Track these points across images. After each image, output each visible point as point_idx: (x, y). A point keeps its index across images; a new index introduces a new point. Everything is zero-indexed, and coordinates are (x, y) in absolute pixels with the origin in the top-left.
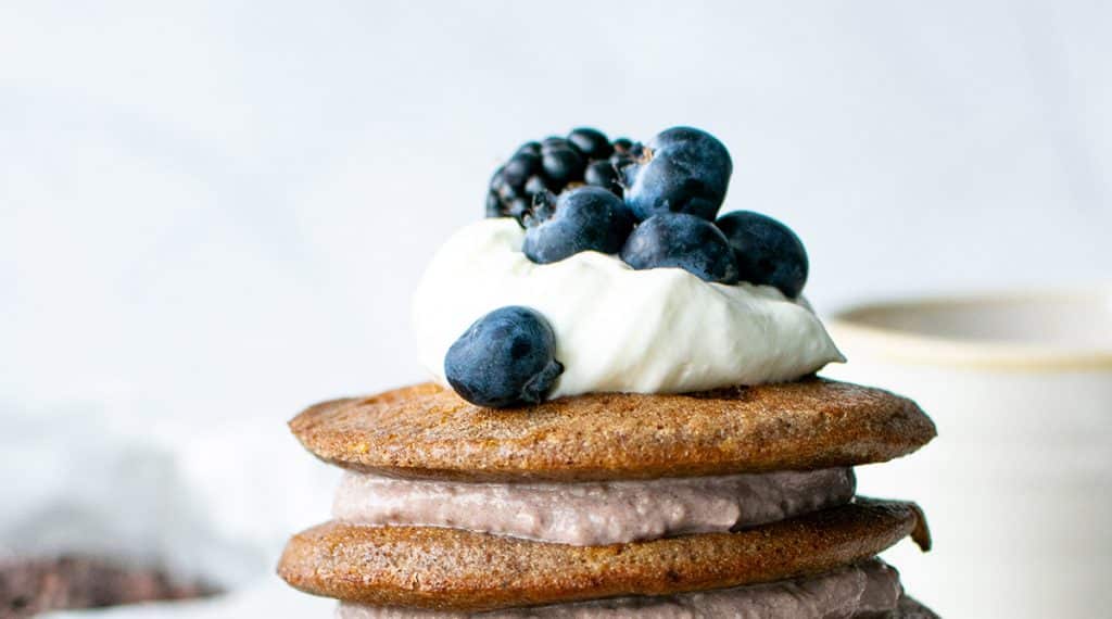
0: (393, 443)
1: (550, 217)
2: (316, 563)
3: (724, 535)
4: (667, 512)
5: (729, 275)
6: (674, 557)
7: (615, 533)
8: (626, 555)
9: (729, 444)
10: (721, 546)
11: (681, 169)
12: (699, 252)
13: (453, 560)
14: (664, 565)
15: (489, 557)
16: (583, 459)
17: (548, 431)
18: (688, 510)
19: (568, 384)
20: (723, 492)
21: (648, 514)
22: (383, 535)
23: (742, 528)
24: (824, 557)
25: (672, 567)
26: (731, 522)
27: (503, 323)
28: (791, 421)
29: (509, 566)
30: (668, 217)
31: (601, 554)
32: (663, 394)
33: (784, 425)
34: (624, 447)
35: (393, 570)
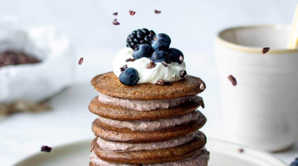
0: (110, 92)
1: (138, 50)
2: (96, 110)
3: (166, 109)
4: (156, 105)
6: (157, 113)
7: (147, 109)
8: (149, 113)
9: (167, 95)
10: (166, 112)
11: (162, 43)
12: (164, 58)
13: (120, 112)
15: (126, 112)
16: (142, 97)
17: (136, 92)
18: (160, 105)
19: (140, 81)
20: (166, 102)
21: (153, 106)
22: (107, 106)
23: (170, 108)
24: (184, 113)
25: (157, 115)
26: (167, 107)
27: (129, 72)
28: (178, 91)
29: (129, 114)
30: (158, 52)
31: (145, 113)
32: (157, 84)
33: (177, 91)
34: (149, 95)
35: (109, 113)
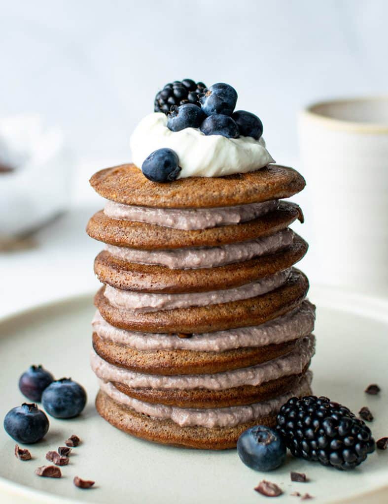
0: (125, 195)
1: (176, 116)
2: (100, 232)
3: (236, 226)
4: (216, 219)
5: (236, 135)
6: (219, 234)
7: (199, 226)
8: (203, 234)
9: (237, 197)
10: (234, 230)
11: (221, 99)
12: (227, 129)
13: (145, 235)
14: (216, 237)
15: (157, 234)
16: (188, 203)
17: (176, 193)
18: (223, 218)
19: (184, 174)
20: (235, 211)
21: (210, 220)
22: (122, 224)
23: (242, 223)
24: (269, 231)
25: (218, 238)
26: (238, 221)
27: (161, 155)
28: (257, 188)
29: (164, 237)
30: (216, 116)
31: (195, 233)
32: (215, 177)
33: (255, 189)
34: (202, 199)
35: (125, 236)
